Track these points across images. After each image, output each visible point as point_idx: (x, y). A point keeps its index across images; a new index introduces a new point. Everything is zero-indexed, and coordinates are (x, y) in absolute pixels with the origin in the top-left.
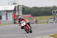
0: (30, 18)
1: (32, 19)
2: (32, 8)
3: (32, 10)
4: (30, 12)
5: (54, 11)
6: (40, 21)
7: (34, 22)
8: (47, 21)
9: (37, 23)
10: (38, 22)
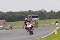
0: (4, 23)
1: (6, 24)
2: (6, 13)
3: (6, 15)
4: (4, 17)
5: (30, 16)
6: (15, 26)
7: (9, 27)
8: (22, 26)
9: (12, 29)
10: (13, 27)
